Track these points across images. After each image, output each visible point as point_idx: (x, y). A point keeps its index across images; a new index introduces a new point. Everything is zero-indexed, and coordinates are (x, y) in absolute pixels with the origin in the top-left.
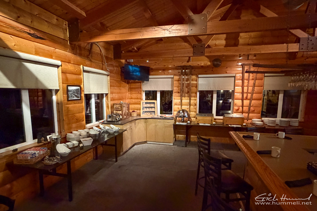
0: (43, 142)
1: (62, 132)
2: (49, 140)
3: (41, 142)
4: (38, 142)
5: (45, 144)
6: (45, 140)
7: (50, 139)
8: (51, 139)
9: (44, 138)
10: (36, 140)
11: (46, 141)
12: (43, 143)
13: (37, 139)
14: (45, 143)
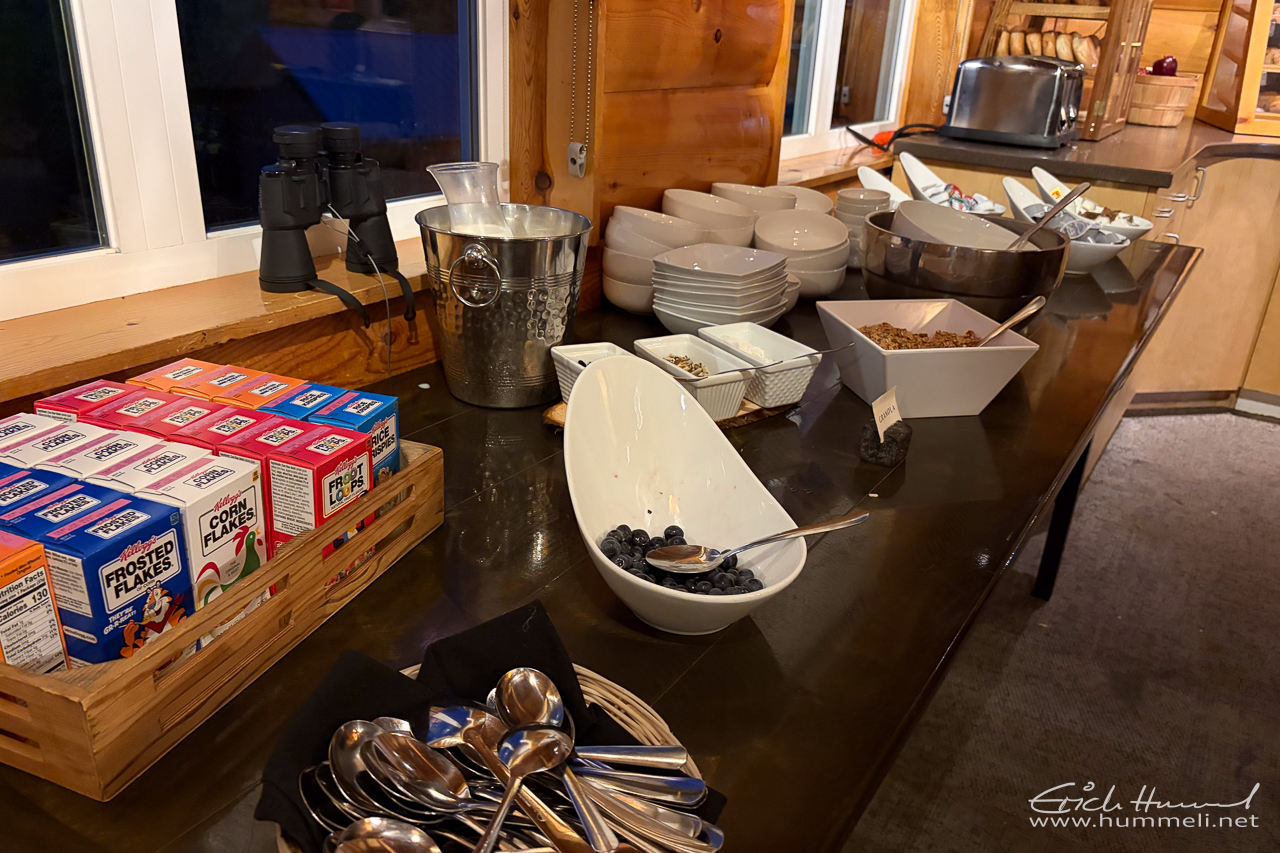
0: (336, 273)
1: (555, 169)
2: (412, 263)
3: (308, 282)
4: (273, 279)
5: (356, 315)
6: (358, 260)
7: (429, 239)
8: (443, 244)
9: (354, 224)
10: (247, 242)
11: (370, 272)
12: (330, 289)
13: (256, 230)
14: (357, 293)
